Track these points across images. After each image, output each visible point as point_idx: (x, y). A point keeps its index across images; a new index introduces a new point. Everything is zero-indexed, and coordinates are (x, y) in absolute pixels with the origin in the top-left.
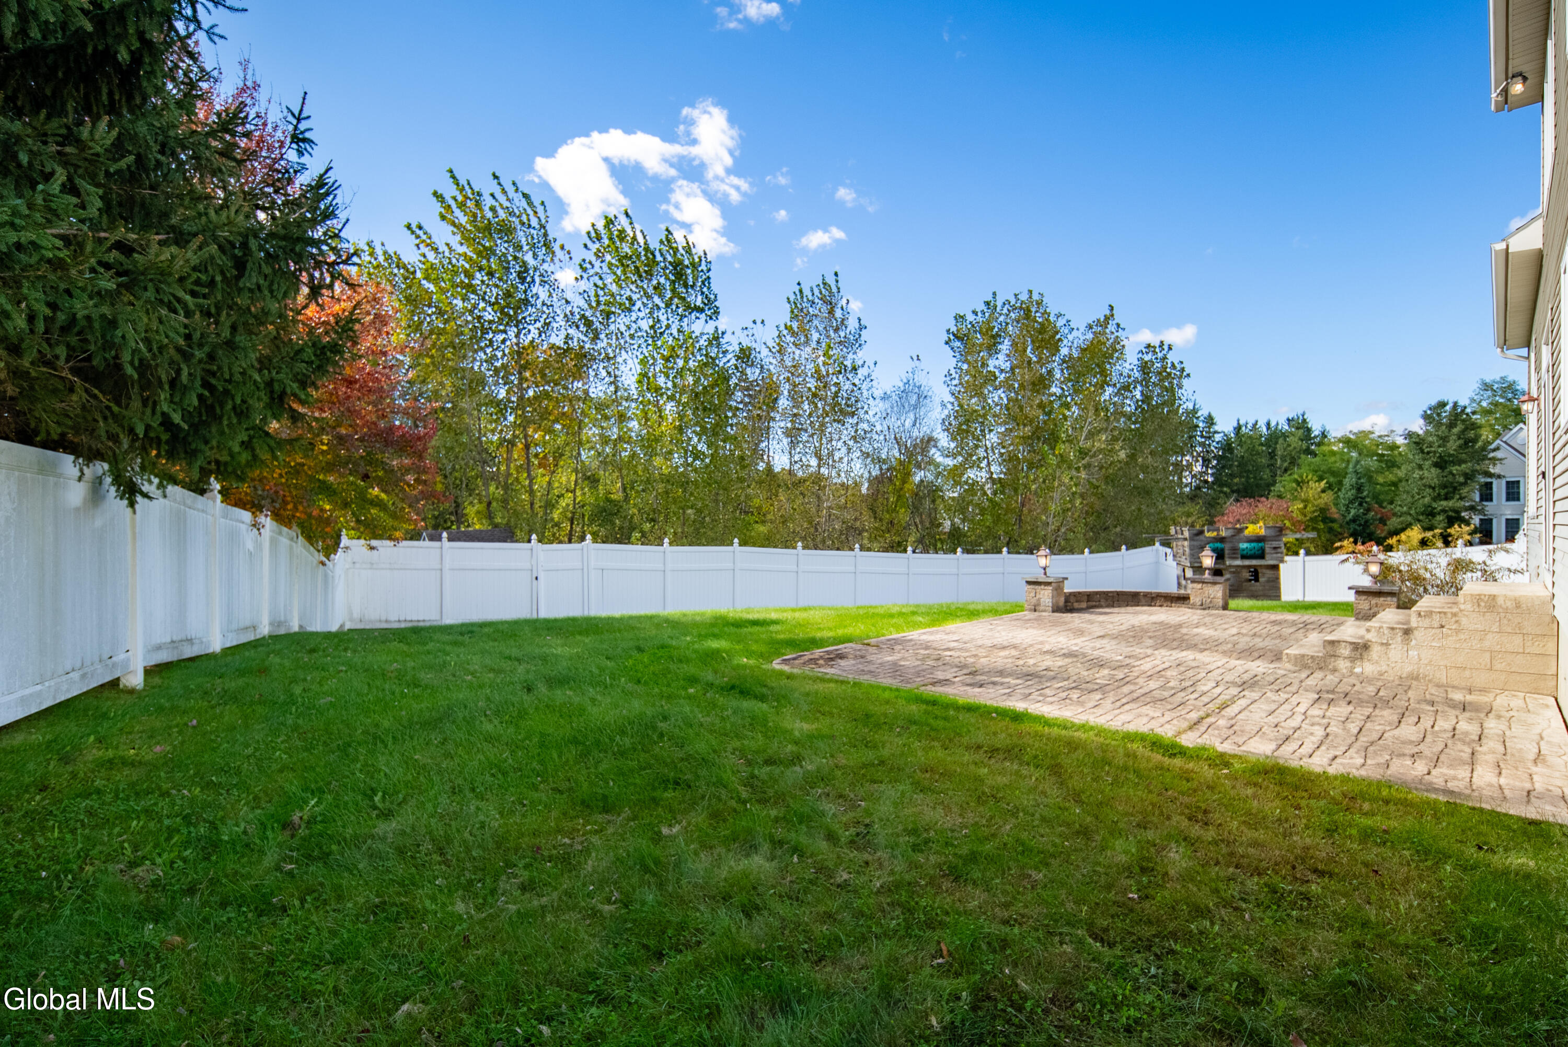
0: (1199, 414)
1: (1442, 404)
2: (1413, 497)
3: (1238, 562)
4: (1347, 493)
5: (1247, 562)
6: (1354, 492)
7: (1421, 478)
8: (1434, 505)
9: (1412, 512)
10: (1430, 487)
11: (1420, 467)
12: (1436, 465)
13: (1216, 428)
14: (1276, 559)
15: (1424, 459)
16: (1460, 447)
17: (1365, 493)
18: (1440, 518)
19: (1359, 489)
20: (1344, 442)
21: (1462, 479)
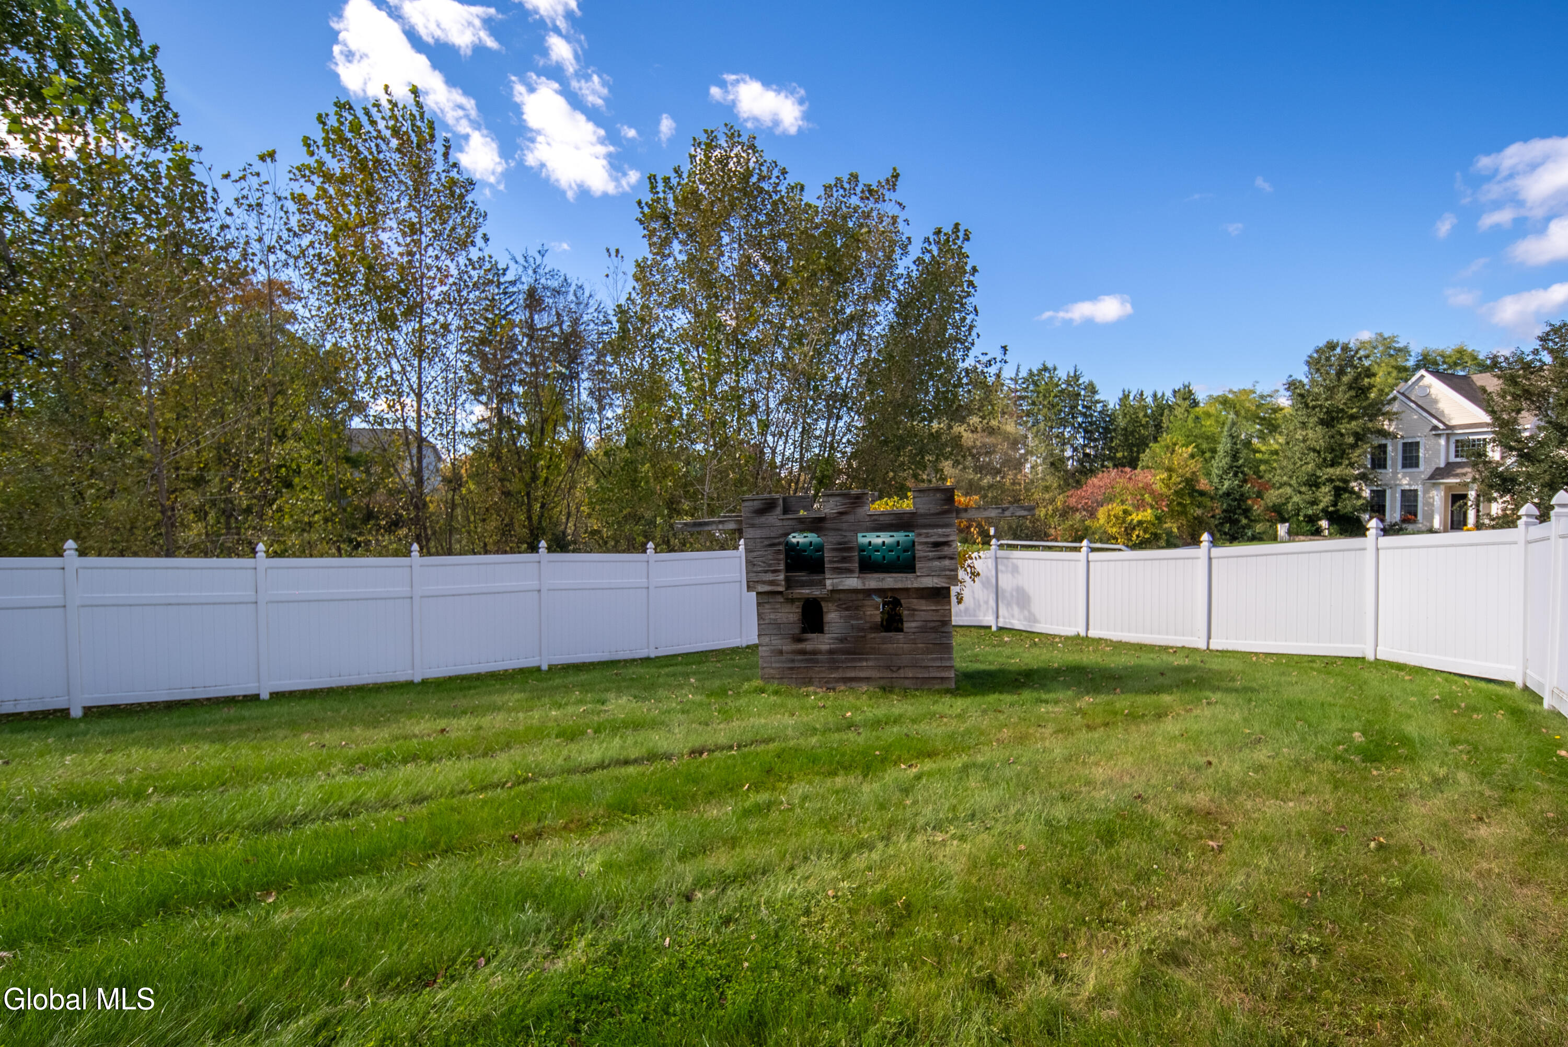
0: (1081, 381)
1: (1332, 346)
2: (1294, 464)
3: (852, 582)
4: (1220, 462)
5: (874, 581)
6: (1228, 459)
7: (1304, 441)
8: (1319, 473)
9: (1293, 482)
10: (1314, 450)
11: (1304, 425)
12: (1322, 422)
13: (1097, 397)
14: (940, 573)
15: (1309, 416)
16: (1350, 399)
17: (1241, 462)
18: (1325, 489)
19: (1235, 456)
20: (1221, 403)
21: (1351, 440)
